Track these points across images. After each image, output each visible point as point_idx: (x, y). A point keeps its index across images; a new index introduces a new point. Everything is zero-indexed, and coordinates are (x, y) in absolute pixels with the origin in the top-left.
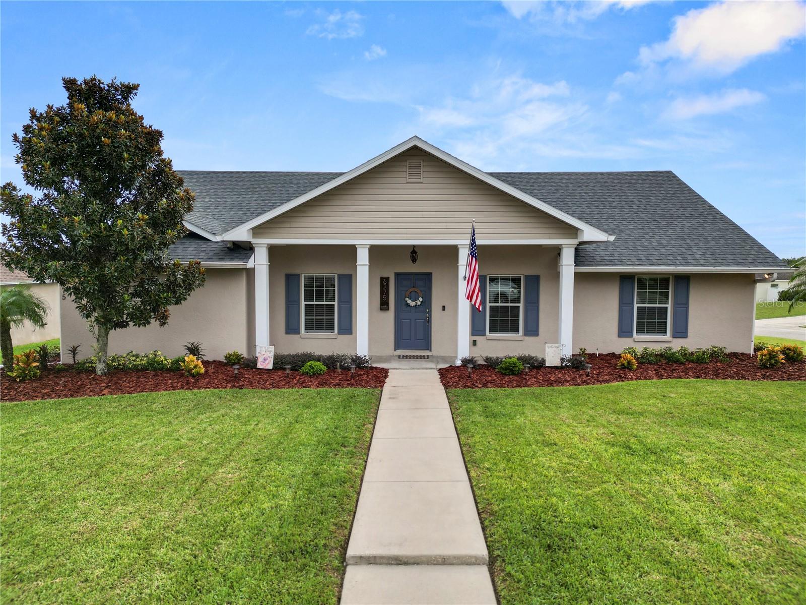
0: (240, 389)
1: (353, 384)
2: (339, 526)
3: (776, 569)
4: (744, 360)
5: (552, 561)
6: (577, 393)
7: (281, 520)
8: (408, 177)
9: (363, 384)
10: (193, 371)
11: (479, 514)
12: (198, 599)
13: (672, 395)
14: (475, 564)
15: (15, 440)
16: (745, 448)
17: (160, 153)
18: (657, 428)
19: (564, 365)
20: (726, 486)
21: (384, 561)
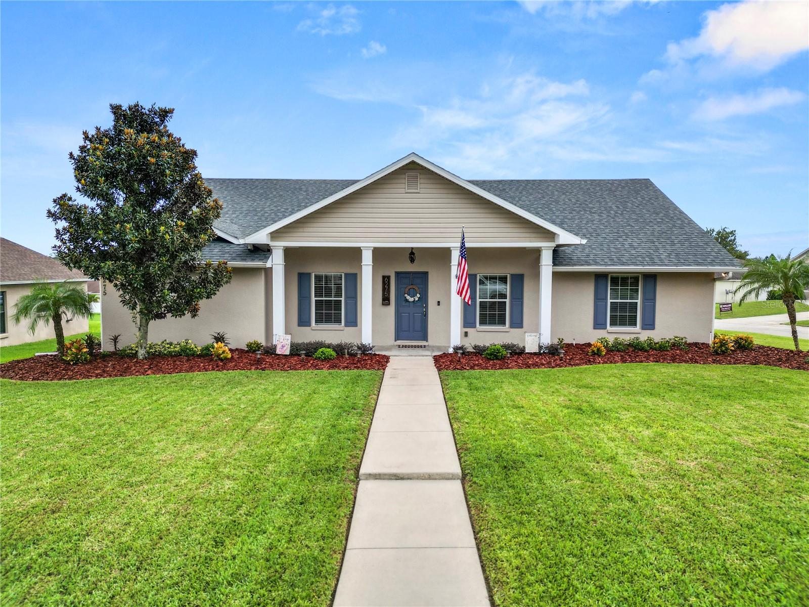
0: (263, 370)
1: (359, 367)
2: (354, 457)
3: (662, 477)
4: (702, 349)
5: (506, 475)
6: (550, 373)
7: (310, 453)
8: (406, 188)
9: (368, 367)
10: (222, 356)
11: (457, 451)
12: (258, 494)
13: (629, 375)
14: (452, 479)
15: (87, 406)
16: (672, 410)
17: (194, 169)
18: (607, 397)
19: (542, 352)
20: (647, 433)
21: (386, 477)
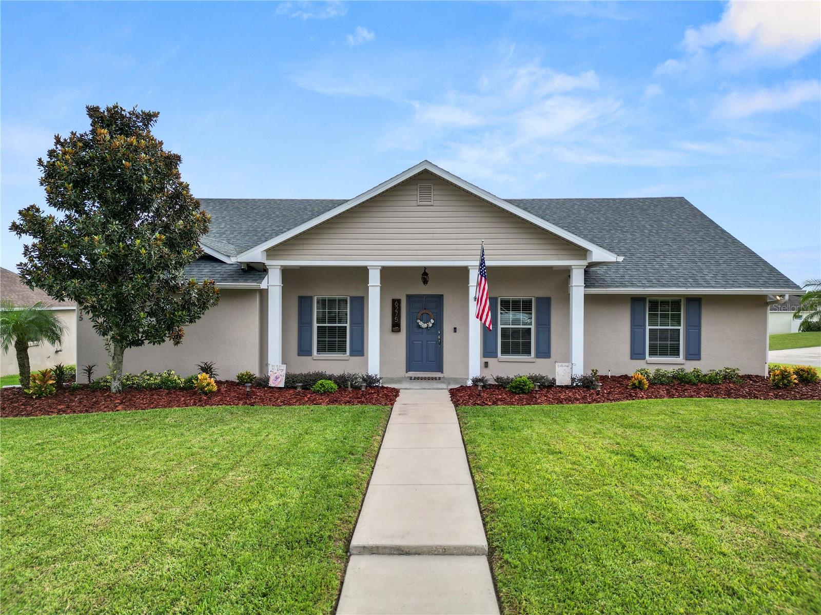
0: (252, 406)
1: (363, 402)
2: (346, 521)
3: (766, 556)
4: (758, 382)
5: (549, 550)
6: (586, 410)
7: (288, 515)
8: (419, 200)
9: (374, 402)
10: (206, 389)
11: (481, 512)
12: (207, 579)
13: (682, 412)
14: (475, 555)
15: (31, 448)
16: (748, 457)
17: (178, 176)
18: (662, 439)
19: (575, 384)
20: (725, 489)
21: (387, 551)
